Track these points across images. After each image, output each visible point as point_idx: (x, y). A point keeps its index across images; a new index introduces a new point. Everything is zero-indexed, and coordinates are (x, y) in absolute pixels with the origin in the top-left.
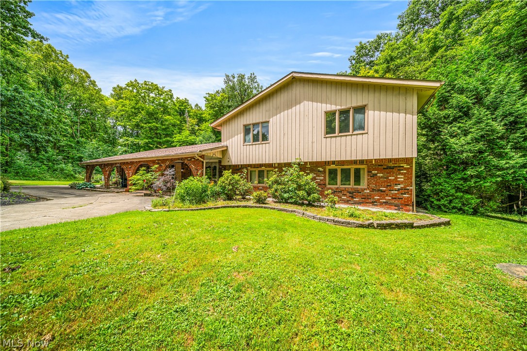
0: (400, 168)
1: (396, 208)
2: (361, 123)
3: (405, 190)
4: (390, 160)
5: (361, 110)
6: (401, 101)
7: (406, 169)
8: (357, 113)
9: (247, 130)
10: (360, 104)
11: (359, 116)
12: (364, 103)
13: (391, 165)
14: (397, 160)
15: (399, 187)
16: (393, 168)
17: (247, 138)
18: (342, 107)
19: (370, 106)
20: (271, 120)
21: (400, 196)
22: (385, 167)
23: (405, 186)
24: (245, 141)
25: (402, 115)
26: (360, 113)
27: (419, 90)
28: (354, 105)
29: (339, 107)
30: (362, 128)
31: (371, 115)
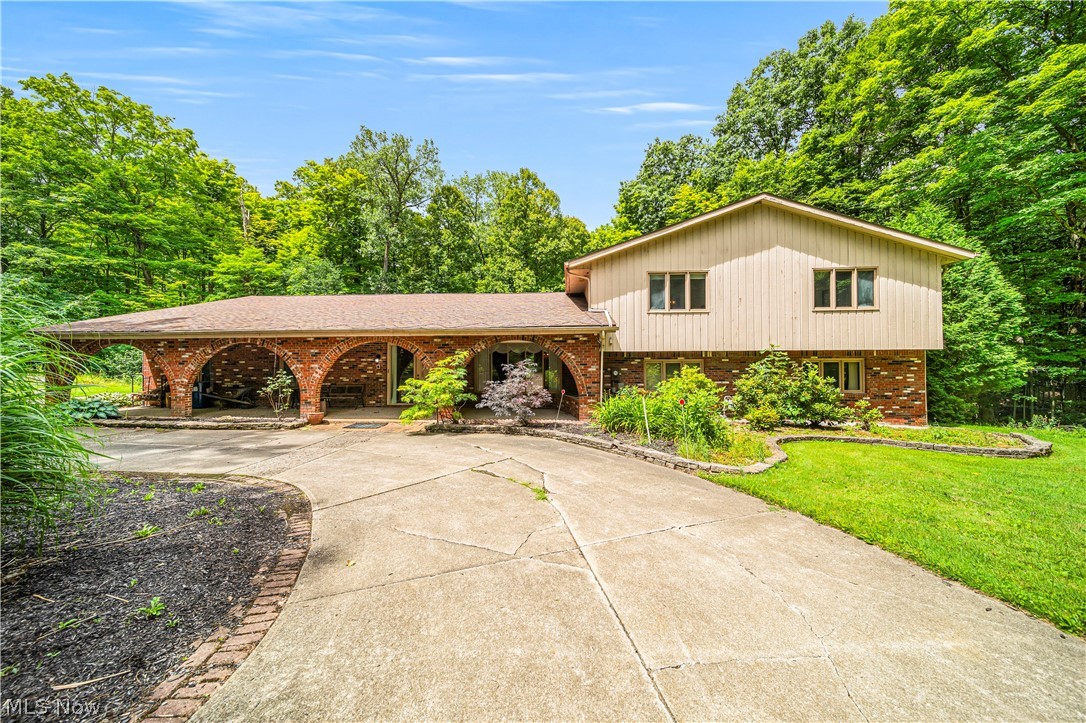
0: (910, 364)
1: (907, 421)
2: (868, 295)
3: (915, 395)
4: (897, 352)
5: (868, 274)
6: (921, 270)
7: (916, 365)
8: (862, 278)
9: (656, 285)
10: (867, 264)
11: (865, 283)
12: (874, 265)
13: (898, 358)
14: (905, 352)
15: (909, 391)
16: (900, 363)
17: (656, 300)
18: (842, 266)
19: (881, 270)
20: (712, 270)
21: (910, 404)
22: (891, 361)
23: (917, 390)
24: (651, 305)
25: (924, 289)
26: (866, 279)
27: (945, 256)
28: (861, 265)
29: (835, 265)
30: (870, 302)
31: (882, 285)
